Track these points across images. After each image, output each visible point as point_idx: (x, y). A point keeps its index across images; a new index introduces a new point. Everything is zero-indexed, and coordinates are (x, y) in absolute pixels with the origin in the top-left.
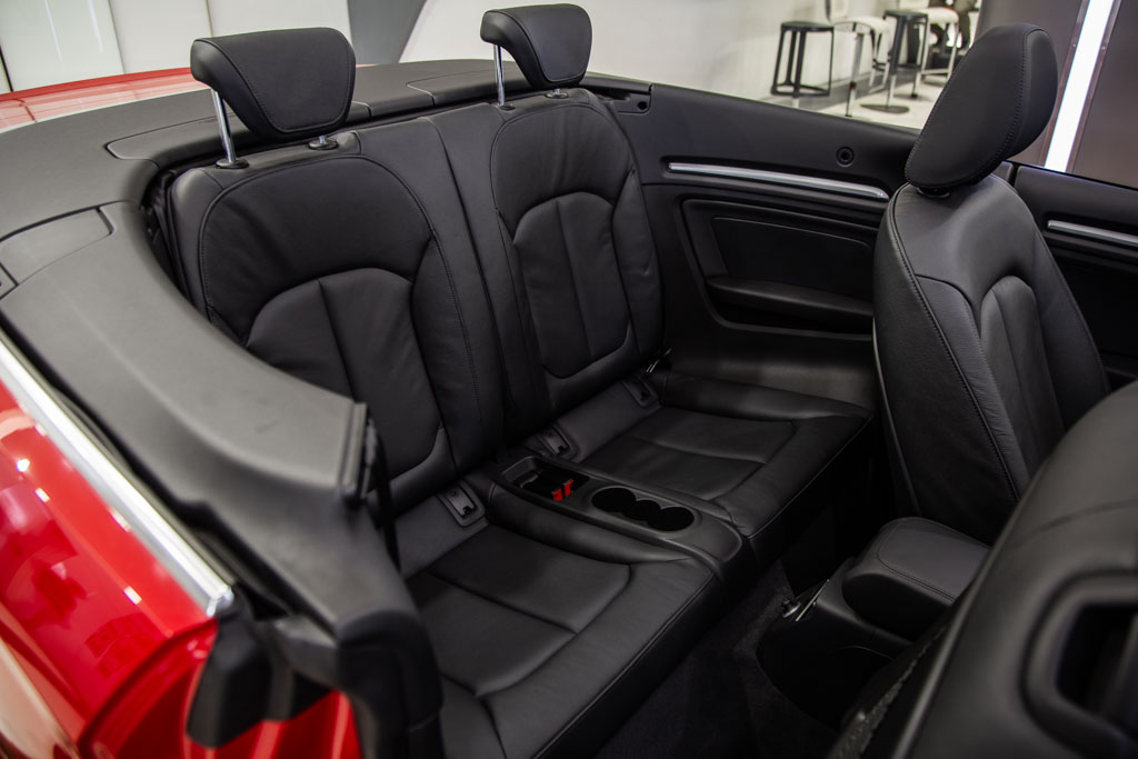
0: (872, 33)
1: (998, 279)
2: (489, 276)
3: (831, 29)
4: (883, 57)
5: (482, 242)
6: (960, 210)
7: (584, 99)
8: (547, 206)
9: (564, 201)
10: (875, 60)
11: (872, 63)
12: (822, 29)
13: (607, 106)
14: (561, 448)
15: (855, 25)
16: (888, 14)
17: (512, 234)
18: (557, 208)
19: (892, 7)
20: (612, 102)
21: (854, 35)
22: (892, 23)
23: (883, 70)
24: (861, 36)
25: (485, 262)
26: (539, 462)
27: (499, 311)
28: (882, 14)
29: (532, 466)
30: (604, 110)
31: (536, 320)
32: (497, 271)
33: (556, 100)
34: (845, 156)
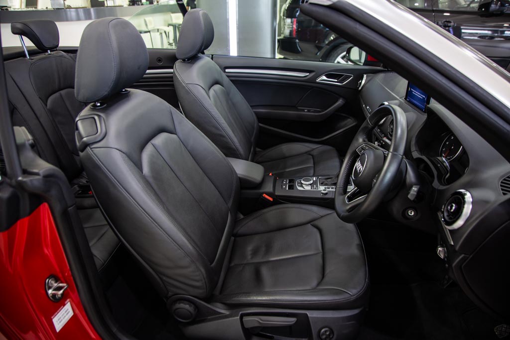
0: (165, 32)
1: (212, 85)
2: (41, 120)
3: (149, 32)
4: (171, 41)
5: (35, 108)
6: (195, 64)
7: (60, 54)
8: (57, 95)
9: (63, 92)
10: (168, 42)
11: (168, 44)
12: (146, 32)
13: (70, 56)
14: (87, 182)
15: (158, 30)
16: (169, 25)
17: (46, 105)
18: (61, 95)
19: (170, 23)
20: (72, 55)
21: (159, 33)
22: (171, 28)
23: (172, 46)
24: (161, 34)
25: (38, 115)
26: (80, 187)
27: (49, 133)
28: (167, 25)
29: (78, 189)
30: (70, 58)
31: (64, 136)
32: (44, 119)
33: (50, 55)
34: (159, 60)
